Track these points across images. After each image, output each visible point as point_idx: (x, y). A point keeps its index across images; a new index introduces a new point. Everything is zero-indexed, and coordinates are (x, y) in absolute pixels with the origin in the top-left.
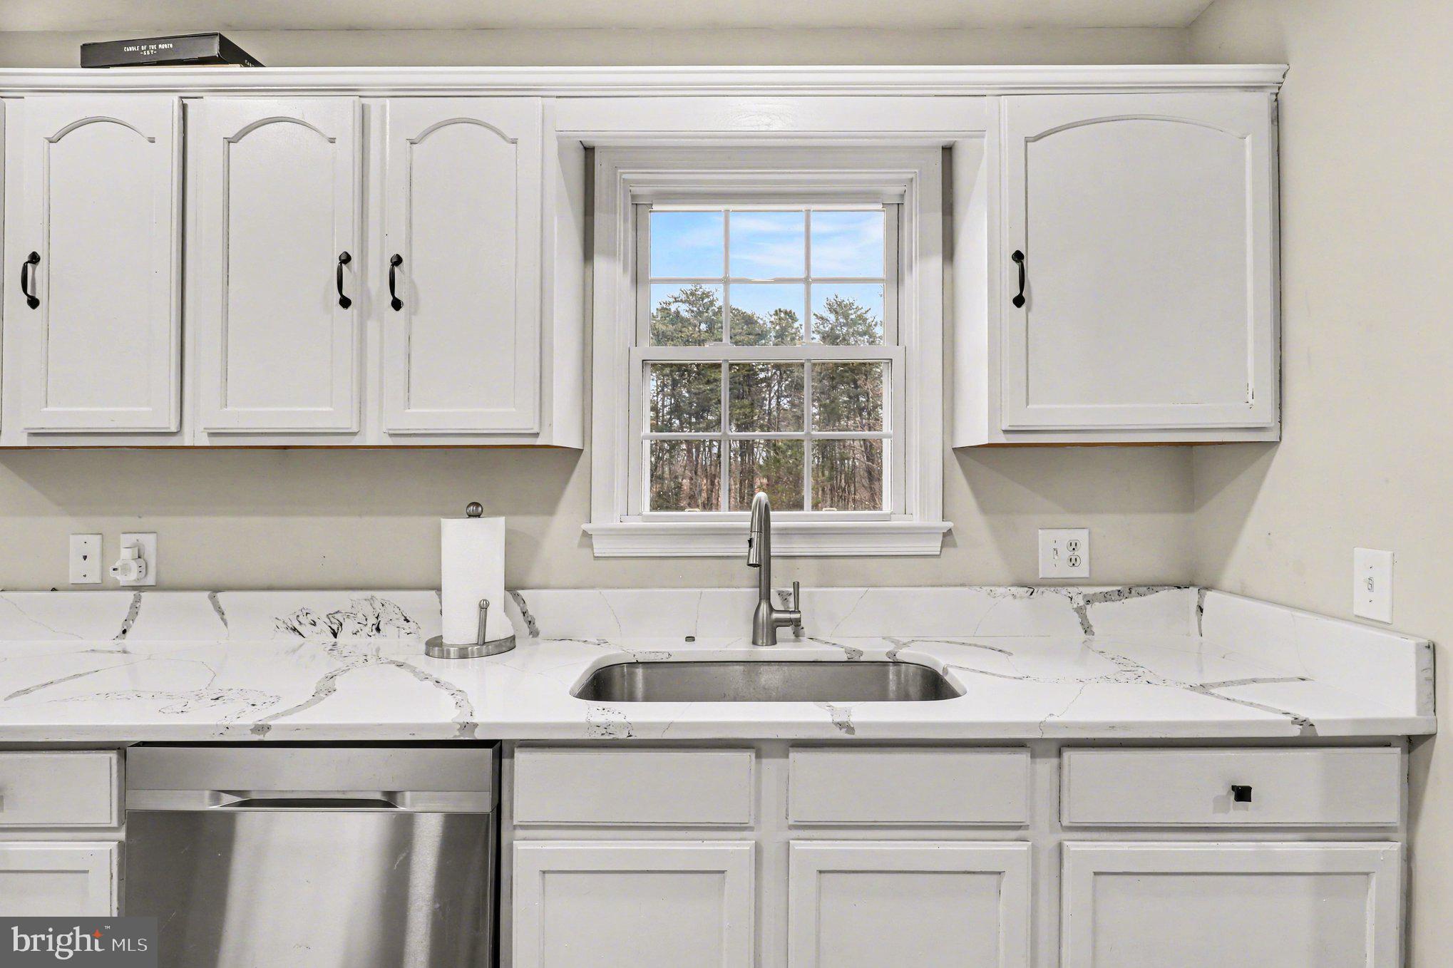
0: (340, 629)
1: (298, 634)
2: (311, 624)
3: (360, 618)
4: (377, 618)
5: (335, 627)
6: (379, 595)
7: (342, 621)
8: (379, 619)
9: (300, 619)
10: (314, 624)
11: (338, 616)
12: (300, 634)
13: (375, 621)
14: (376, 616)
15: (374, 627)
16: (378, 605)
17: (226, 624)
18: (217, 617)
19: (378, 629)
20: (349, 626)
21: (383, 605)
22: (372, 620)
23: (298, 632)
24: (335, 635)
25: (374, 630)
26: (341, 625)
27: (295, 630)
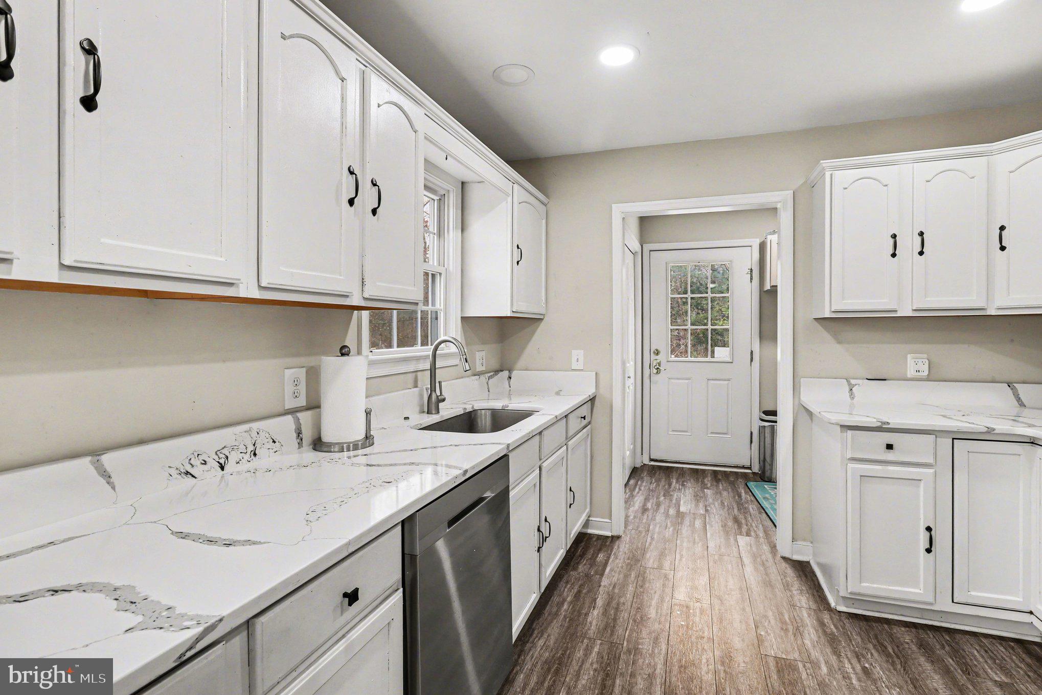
0: (226, 461)
1: (190, 476)
2: (203, 464)
3: (242, 448)
4: (254, 445)
5: (222, 461)
6: (255, 426)
7: (228, 455)
8: (256, 446)
9: (192, 462)
10: (205, 463)
11: (226, 451)
12: (193, 476)
13: (252, 448)
14: (253, 443)
15: (252, 452)
16: (254, 434)
17: (114, 488)
18: (102, 481)
19: (255, 454)
20: (234, 456)
21: (258, 433)
22: (251, 448)
23: (191, 474)
24: (222, 468)
25: (252, 456)
26: (227, 458)
27: (187, 473)
